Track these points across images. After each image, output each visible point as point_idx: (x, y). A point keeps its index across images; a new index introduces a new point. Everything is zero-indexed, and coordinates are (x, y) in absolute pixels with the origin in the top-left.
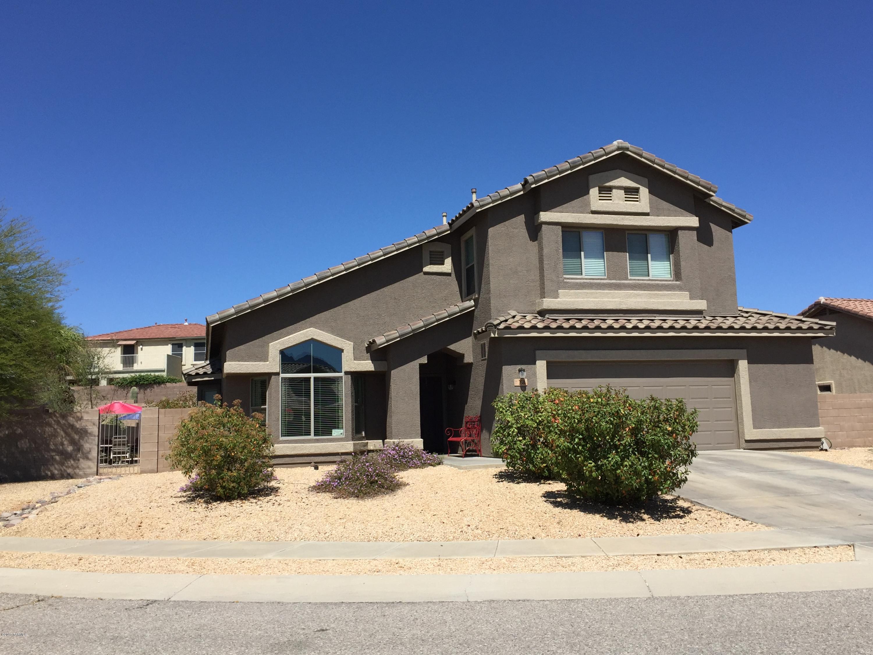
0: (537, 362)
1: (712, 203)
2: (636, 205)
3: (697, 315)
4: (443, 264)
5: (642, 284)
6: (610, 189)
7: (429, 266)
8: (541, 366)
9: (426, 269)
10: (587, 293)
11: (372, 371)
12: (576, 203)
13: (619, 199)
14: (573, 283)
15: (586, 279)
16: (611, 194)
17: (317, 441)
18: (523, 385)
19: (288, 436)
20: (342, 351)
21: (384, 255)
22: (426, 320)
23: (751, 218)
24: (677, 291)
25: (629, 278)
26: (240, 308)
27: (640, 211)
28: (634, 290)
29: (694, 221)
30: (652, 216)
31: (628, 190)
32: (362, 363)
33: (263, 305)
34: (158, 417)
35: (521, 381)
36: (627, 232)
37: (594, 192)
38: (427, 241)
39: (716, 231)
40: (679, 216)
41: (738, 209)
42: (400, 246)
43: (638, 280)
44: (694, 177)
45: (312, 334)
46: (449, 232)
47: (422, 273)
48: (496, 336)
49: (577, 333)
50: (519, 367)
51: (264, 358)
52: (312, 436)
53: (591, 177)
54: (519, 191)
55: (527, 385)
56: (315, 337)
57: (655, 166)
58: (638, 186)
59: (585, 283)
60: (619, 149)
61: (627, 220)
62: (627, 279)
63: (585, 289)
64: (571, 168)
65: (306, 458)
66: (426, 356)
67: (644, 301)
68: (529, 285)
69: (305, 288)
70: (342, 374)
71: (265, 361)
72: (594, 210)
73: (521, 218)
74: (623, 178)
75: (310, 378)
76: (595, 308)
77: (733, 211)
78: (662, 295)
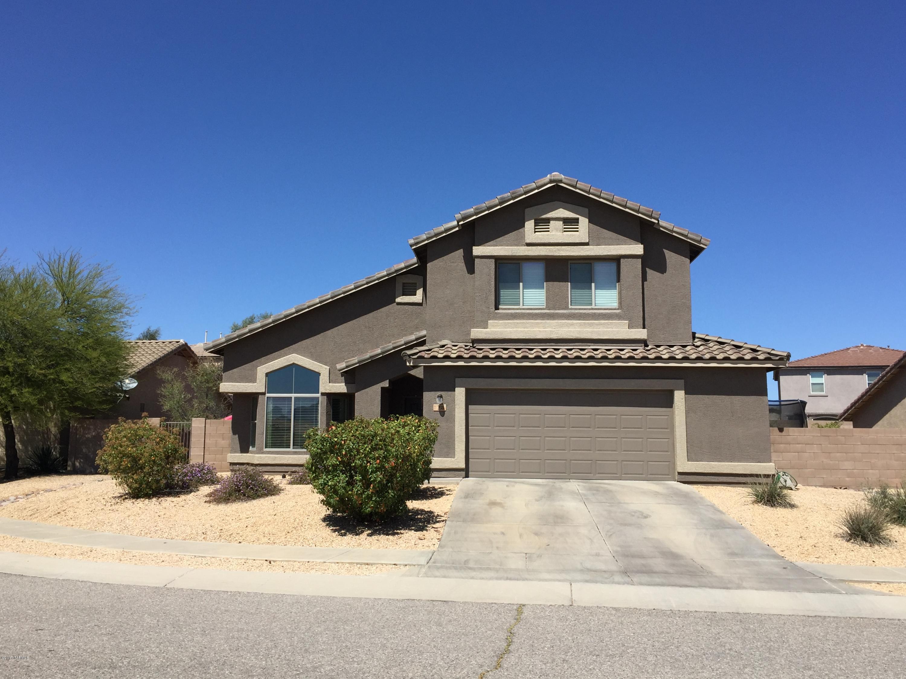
0: (456, 389)
1: (661, 229)
2: (573, 235)
3: (637, 345)
4: (415, 295)
5: (577, 313)
6: (547, 221)
7: (401, 297)
8: (460, 393)
9: (399, 300)
10: (518, 323)
11: (345, 393)
12: (512, 235)
13: (557, 230)
14: (504, 313)
15: (524, 309)
16: (549, 225)
17: (295, 453)
18: (441, 410)
19: (272, 447)
20: (319, 374)
21: (355, 288)
22: (384, 348)
23: (707, 243)
24: (615, 320)
25: (570, 307)
26: (229, 337)
27: (577, 241)
28: (569, 320)
29: (638, 249)
30: (591, 245)
31: (567, 221)
32: (336, 386)
33: (249, 334)
34: (205, 427)
35: (439, 407)
36: (570, 262)
37: (530, 225)
38: (395, 274)
39: (671, 257)
40: (622, 245)
41: (691, 234)
42: (370, 279)
43: (580, 309)
44: (633, 204)
45: (293, 359)
46: (417, 265)
47: (395, 303)
48: (411, 364)
49: (492, 362)
50: (439, 393)
51: (253, 379)
52: (291, 449)
53: (527, 210)
54: (454, 228)
55: (445, 410)
56: (296, 362)
57: (591, 196)
58: (577, 216)
59: (517, 313)
60: (551, 181)
61: (563, 250)
62: (567, 308)
63: (516, 320)
64: (500, 203)
65: (285, 467)
66: (388, 381)
67: (577, 331)
68: (465, 315)
69: (284, 320)
70: (319, 395)
71: (253, 383)
72: (528, 242)
73: (460, 253)
74: (561, 209)
75: (291, 398)
76: (524, 338)
77: (686, 236)
78: (597, 325)
